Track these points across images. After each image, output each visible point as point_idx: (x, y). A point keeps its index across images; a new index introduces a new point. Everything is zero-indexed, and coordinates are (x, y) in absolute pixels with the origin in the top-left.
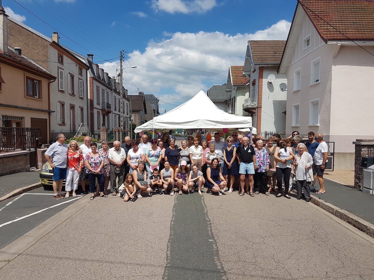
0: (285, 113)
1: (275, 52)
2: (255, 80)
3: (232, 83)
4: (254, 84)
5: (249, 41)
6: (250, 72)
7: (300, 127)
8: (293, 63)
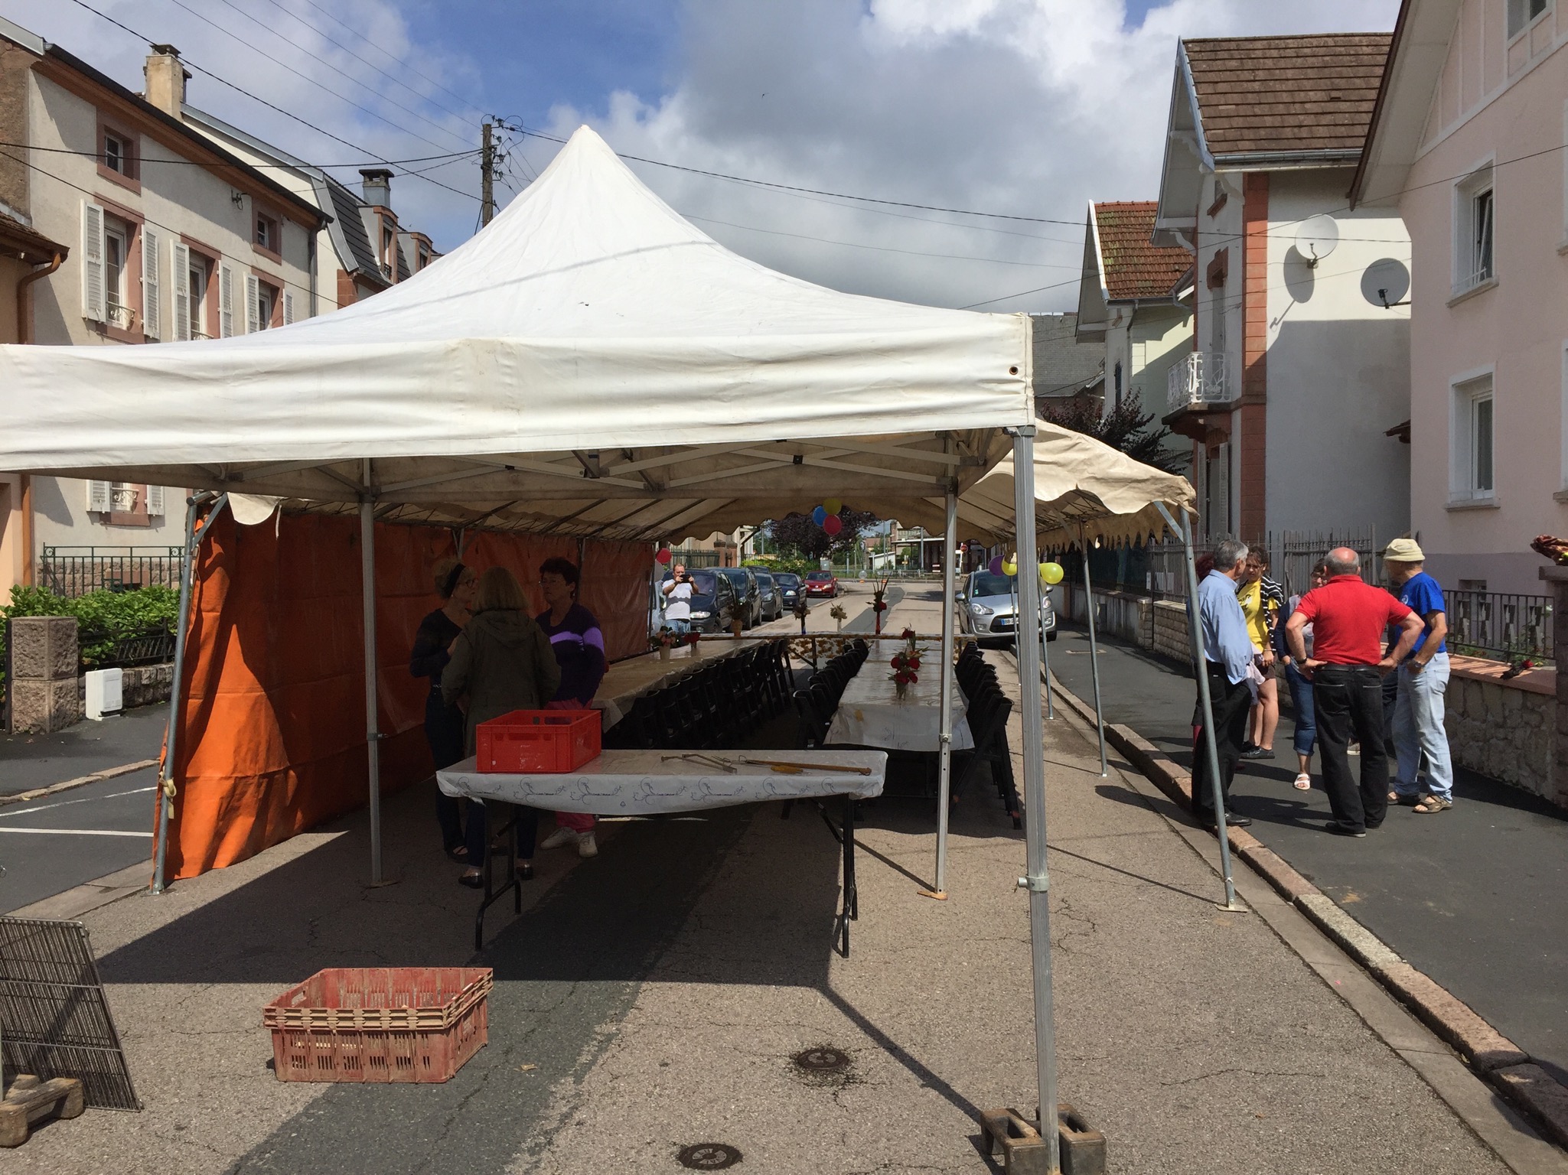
0: (1403, 432)
1: (1334, 94)
2: (1221, 257)
3: (1104, 286)
4: (1217, 278)
5: (1185, 43)
6: (1197, 216)
7: (1499, 508)
8: (1442, 135)
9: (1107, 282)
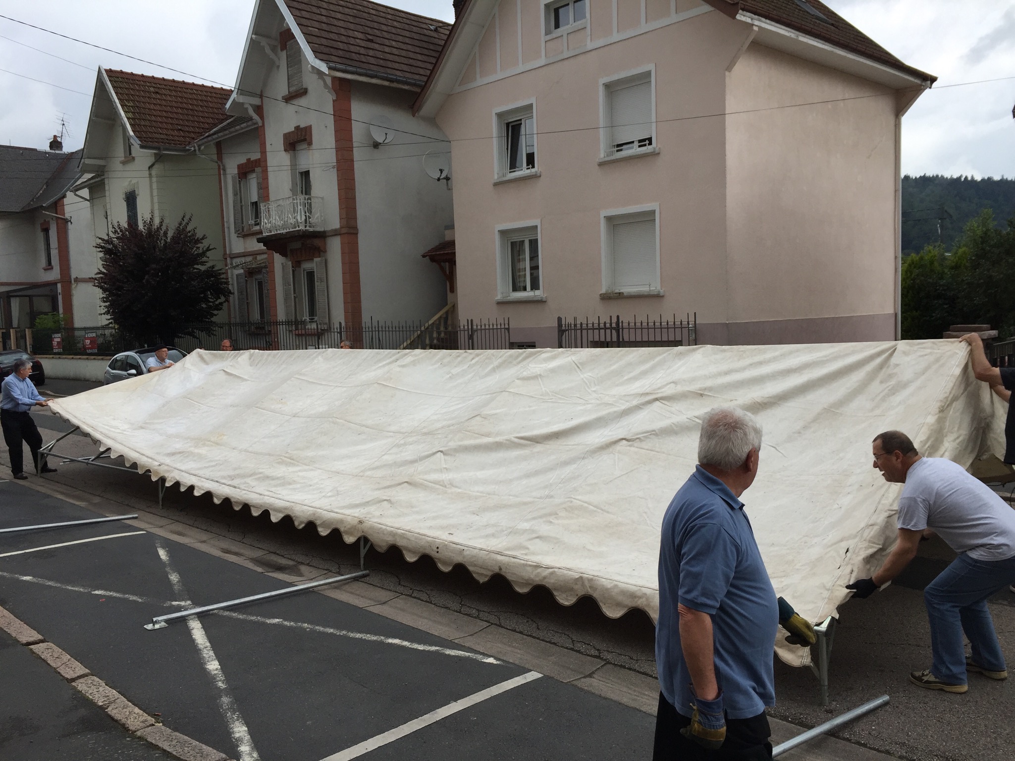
1: (370, 37)
4: (293, 144)
6: (261, 96)
7: (545, 302)
8: (480, 81)
9: (133, 131)
